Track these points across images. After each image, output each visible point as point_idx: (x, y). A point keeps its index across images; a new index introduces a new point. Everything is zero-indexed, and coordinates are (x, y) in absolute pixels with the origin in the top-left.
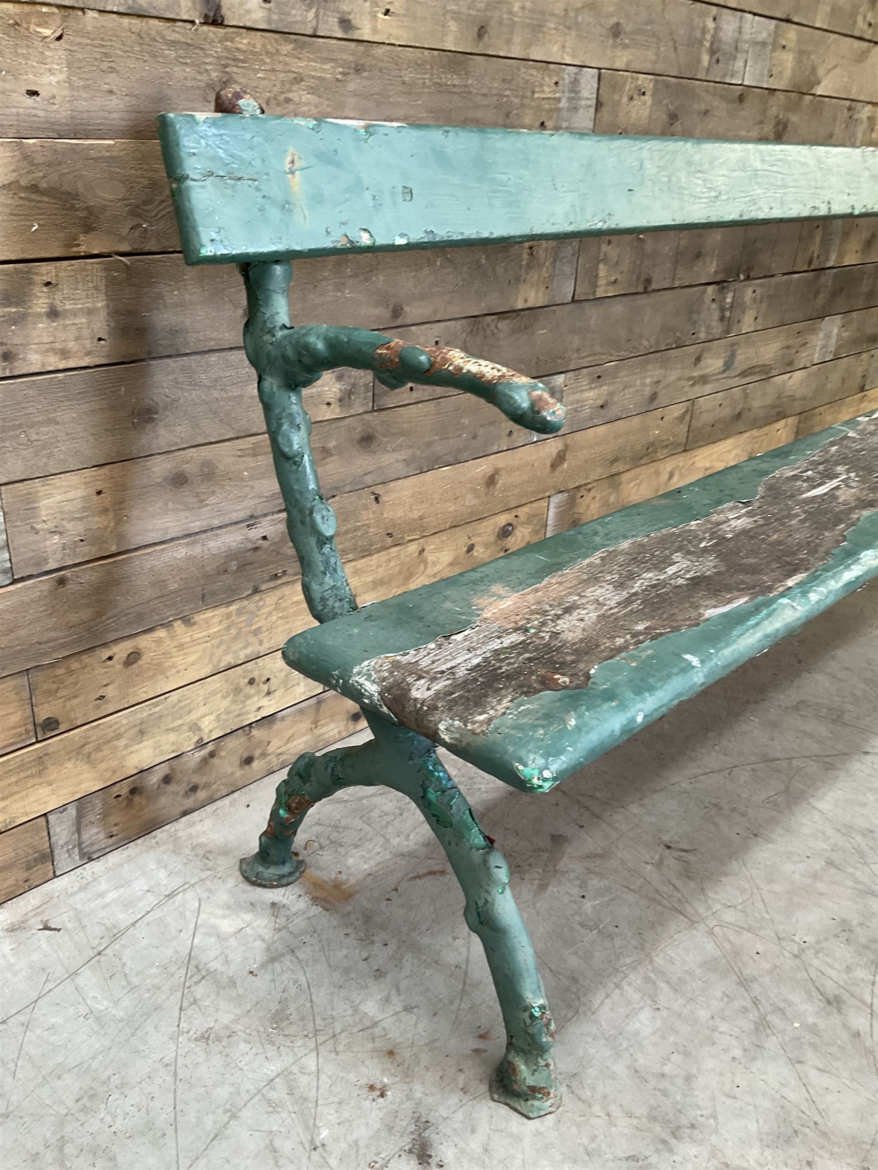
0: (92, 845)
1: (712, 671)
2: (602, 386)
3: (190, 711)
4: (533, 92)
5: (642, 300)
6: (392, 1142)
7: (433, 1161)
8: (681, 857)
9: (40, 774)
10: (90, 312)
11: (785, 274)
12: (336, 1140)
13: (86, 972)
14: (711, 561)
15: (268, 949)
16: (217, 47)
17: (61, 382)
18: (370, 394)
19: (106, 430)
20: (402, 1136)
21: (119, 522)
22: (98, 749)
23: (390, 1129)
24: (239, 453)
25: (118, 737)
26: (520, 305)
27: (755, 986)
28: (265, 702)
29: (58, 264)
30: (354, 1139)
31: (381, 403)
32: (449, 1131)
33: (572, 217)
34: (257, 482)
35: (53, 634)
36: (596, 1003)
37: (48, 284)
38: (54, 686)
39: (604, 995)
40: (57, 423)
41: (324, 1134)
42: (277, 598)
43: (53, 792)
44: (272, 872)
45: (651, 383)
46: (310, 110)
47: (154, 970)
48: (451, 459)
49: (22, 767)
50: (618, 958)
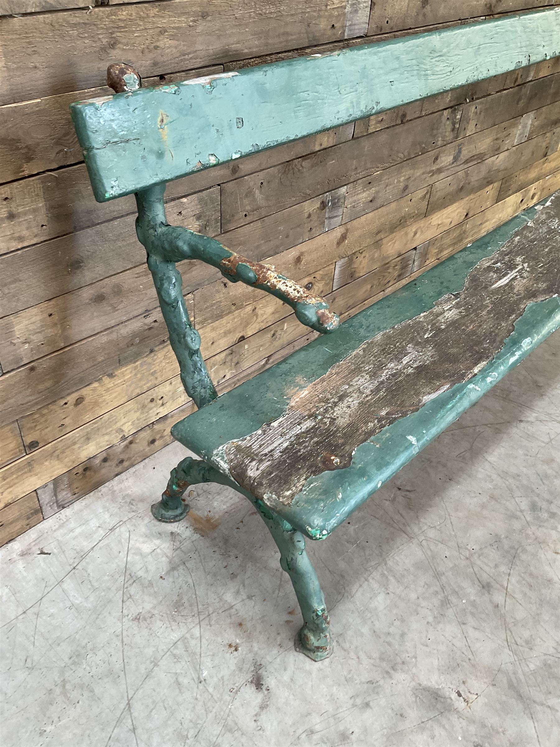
0: (63, 501)
1: (423, 444)
2: (371, 189)
3: (116, 423)
4: (326, 6)
5: (398, 129)
6: (242, 677)
7: (264, 688)
8: (406, 495)
9: (30, 471)
10: (35, 211)
11: (497, 92)
12: (211, 677)
13: (68, 580)
14: (429, 351)
15: (170, 562)
16: (105, 21)
17: (21, 256)
18: (219, 224)
19: (52, 279)
20: (247, 673)
21: (64, 329)
22: (63, 452)
23: (241, 669)
24: (136, 276)
25: (74, 443)
26: (317, 148)
27: (443, 578)
28: (161, 409)
29: (11, 185)
30: (221, 676)
31: (226, 228)
32: (273, 671)
33: (351, 111)
34: (149, 290)
35: (31, 398)
36: (354, 591)
37: (6, 199)
38: (35, 424)
39: (358, 585)
40: (20, 281)
41: (205, 673)
42: (165, 353)
43: (39, 479)
44: (170, 513)
45: (404, 180)
46: (172, 51)
47: (106, 578)
48: (272, 253)
49: (19, 469)
50: (367, 562)
